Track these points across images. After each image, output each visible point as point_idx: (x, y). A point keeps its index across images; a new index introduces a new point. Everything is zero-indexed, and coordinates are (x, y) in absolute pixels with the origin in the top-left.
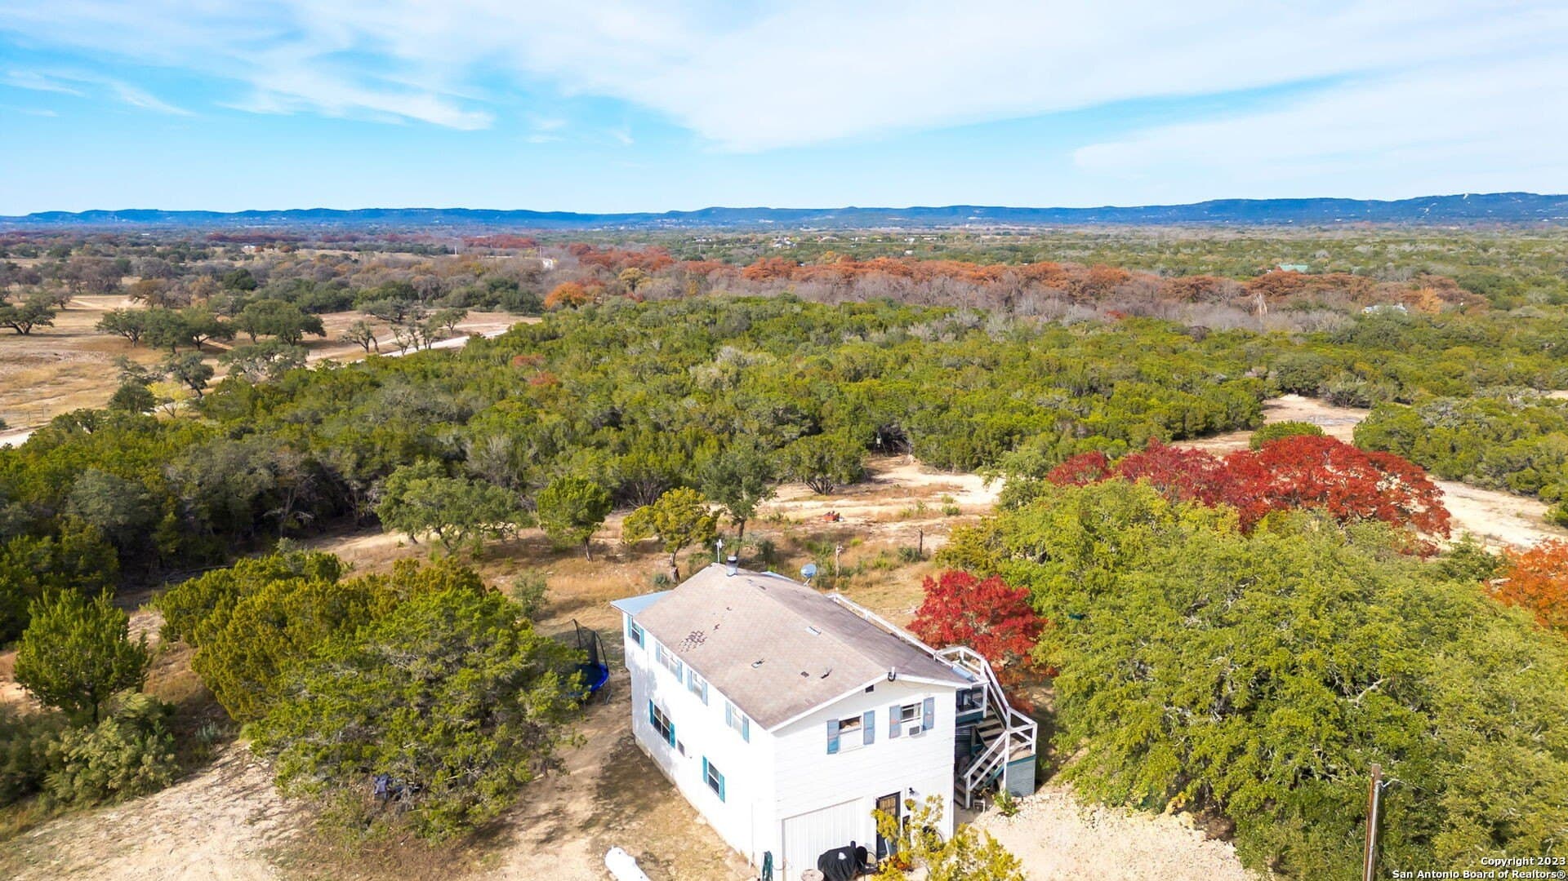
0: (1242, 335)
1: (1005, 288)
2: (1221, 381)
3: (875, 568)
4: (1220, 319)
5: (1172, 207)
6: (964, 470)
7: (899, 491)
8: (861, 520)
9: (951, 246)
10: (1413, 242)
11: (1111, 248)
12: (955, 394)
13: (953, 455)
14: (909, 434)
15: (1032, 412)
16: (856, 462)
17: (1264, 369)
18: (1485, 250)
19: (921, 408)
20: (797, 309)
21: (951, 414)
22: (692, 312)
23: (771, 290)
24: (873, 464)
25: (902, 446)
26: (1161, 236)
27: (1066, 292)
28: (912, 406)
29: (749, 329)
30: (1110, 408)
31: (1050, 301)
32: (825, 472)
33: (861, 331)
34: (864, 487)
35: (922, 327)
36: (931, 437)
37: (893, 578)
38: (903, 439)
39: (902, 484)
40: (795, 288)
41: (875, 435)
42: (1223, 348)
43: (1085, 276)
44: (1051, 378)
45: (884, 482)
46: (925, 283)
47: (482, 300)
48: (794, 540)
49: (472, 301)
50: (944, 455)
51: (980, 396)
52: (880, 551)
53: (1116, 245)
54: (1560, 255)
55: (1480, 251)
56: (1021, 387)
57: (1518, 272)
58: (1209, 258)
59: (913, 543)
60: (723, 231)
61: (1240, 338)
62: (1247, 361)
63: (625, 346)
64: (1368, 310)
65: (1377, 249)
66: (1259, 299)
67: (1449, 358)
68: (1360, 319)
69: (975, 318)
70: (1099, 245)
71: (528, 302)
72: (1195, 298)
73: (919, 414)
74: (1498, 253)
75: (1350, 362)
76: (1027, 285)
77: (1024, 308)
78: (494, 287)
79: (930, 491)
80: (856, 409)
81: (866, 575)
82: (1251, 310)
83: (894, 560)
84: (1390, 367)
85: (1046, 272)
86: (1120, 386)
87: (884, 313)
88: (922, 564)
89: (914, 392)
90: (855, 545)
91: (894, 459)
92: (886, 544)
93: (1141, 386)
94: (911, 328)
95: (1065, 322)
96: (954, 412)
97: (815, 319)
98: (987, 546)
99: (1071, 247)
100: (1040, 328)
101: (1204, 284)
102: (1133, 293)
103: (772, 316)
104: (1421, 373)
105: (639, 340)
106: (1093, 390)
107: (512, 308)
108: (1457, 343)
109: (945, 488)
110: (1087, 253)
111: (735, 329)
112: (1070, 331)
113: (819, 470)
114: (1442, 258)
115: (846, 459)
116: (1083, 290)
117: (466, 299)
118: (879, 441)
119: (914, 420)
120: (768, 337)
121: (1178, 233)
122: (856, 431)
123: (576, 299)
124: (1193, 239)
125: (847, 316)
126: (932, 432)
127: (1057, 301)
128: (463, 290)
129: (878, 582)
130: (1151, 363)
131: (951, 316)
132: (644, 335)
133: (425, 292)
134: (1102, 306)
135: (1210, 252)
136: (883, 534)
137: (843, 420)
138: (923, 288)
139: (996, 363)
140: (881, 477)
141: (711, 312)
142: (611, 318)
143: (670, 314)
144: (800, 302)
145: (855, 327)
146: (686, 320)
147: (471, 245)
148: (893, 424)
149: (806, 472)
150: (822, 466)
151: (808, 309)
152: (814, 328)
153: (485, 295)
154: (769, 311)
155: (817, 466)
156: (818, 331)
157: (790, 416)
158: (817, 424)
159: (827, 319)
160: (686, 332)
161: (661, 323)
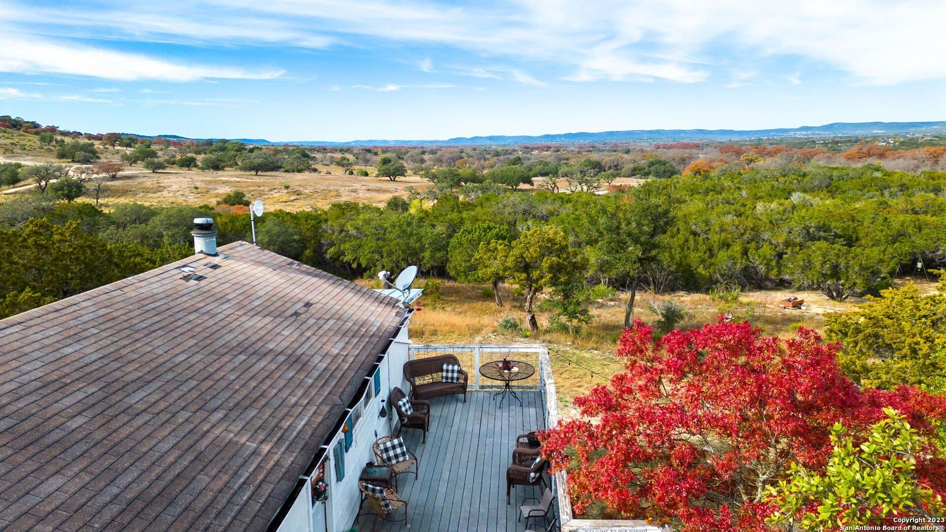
20: (878, 175)
22: (785, 176)
23: (859, 165)
32: (839, 279)
40: (883, 162)
41: (915, 260)
47: (642, 172)
49: (636, 173)
71: (668, 171)
78: (652, 164)
80: (900, 236)
97: (893, 182)
103: (852, 178)
107: (657, 175)
111: (815, 186)
113: (832, 276)
115: (863, 268)
117: (632, 171)
118: (919, 265)
120: (844, 192)
123: (704, 171)
125: (924, 180)
128: (632, 166)
132: (738, 188)
133: (609, 167)
141: (800, 176)
142: (719, 179)
143: (765, 177)
144: (882, 171)
145: (931, 188)
146: (777, 181)
147: (658, 148)
148: (938, 250)
149: (816, 277)
150: (835, 273)
151: (889, 175)
152: (889, 187)
153: (644, 169)
154: (851, 175)
155: (829, 273)
156: (892, 189)
157: (822, 234)
158: (850, 242)
159: (904, 181)
160: (773, 187)
161: (756, 182)
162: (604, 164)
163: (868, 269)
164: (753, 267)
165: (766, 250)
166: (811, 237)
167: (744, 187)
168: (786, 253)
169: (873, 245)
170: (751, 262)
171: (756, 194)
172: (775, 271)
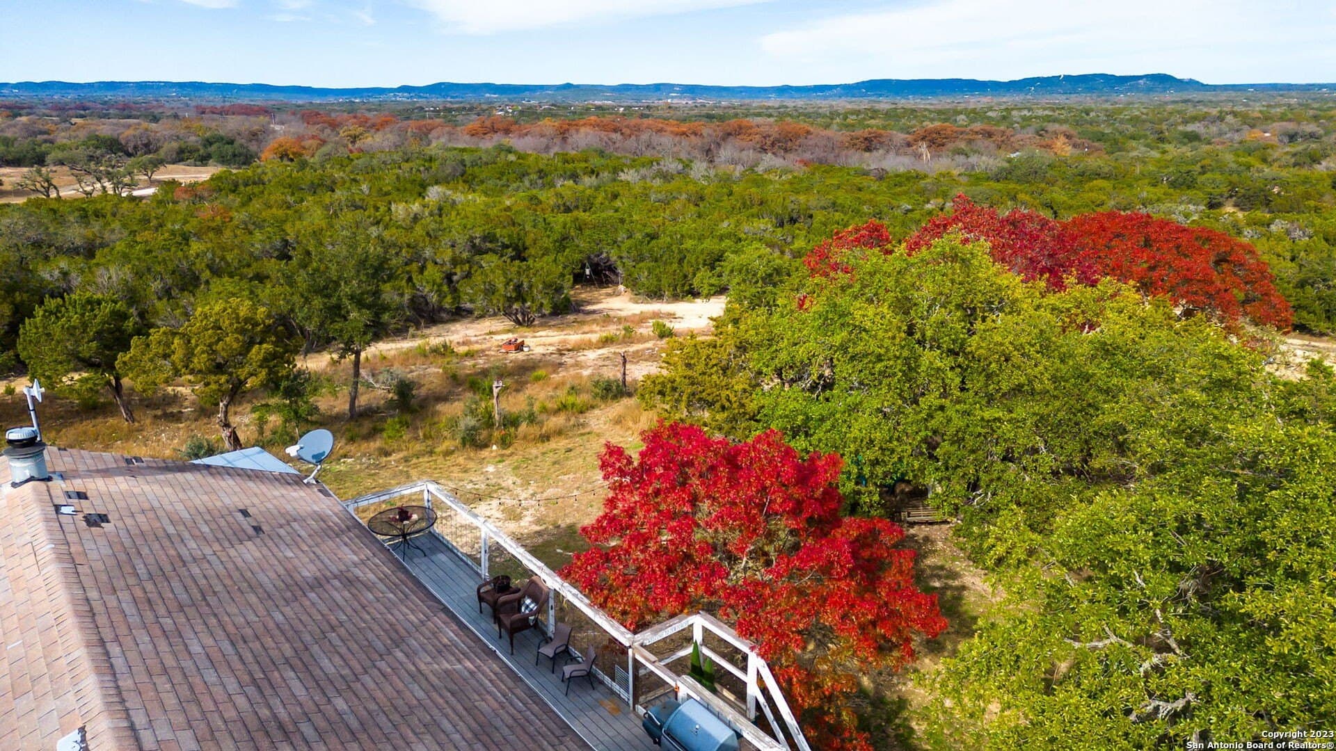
0: (915, 175)
1: (706, 140)
2: (908, 211)
3: (557, 412)
4: (896, 163)
5: (837, 86)
6: (676, 298)
7: (607, 319)
8: (552, 349)
9: (656, 113)
10: (1030, 110)
11: (790, 116)
12: (664, 224)
13: (664, 282)
14: (619, 263)
15: (740, 240)
16: (559, 290)
17: (940, 201)
18: (1088, 114)
19: (630, 237)
20: (512, 157)
21: (661, 241)
22: (407, 161)
23: (488, 144)
24: (583, 296)
25: (613, 277)
26: (831, 106)
27: (758, 146)
28: (621, 236)
29: (464, 174)
30: (811, 236)
31: (745, 153)
32: (524, 301)
33: (574, 177)
34: (571, 317)
35: (632, 171)
36: (641, 265)
37: (583, 425)
38: (612, 269)
39: (611, 313)
40: (512, 141)
41: (583, 267)
42: (901, 186)
43: (774, 132)
44: (754, 210)
45: (594, 312)
46: (633, 137)
47: (196, 155)
48: (454, 377)
49: (186, 156)
50: (655, 283)
51: (689, 224)
52: (568, 386)
53: (795, 114)
54: (1144, 116)
55: (1083, 115)
56: (727, 218)
57: (1116, 129)
58: (872, 122)
59: (612, 373)
60: (451, 102)
61: (913, 178)
62: (925, 194)
63: (333, 191)
64: (1012, 156)
65: (1004, 113)
66: (923, 148)
67: (1091, 190)
68: (1009, 161)
69: (680, 167)
70: (782, 114)
71: (240, 155)
72: (868, 149)
73: (628, 243)
74: (1098, 116)
75: (1013, 194)
76: (724, 139)
77: (723, 158)
78: (209, 142)
79: (642, 319)
80: (563, 240)
81: (541, 424)
82: (919, 156)
83: (584, 398)
84: (1047, 197)
85: (740, 128)
86: (819, 216)
87: (595, 161)
88: (626, 401)
89: (622, 221)
90: (538, 379)
91: (604, 291)
92: (580, 376)
93: (838, 216)
94: (622, 174)
95: (760, 169)
96: (664, 240)
97: (529, 167)
98: (725, 370)
99: (759, 115)
100: (738, 175)
101: (875, 137)
102: (816, 145)
103: (486, 164)
104: (1070, 202)
105: (347, 185)
106: (793, 221)
107: (223, 160)
108: (1091, 179)
109: (656, 315)
110: (772, 119)
111: (449, 175)
112: (766, 176)
113: (517, 299)
114: (1055, 121)
115: (547, 286)
116: (773, 144)
117: (178, 153)
118: (588, 272)
119: (624, 247)
120: (482, 182)
121: (843, 104)
122: (561, 258)
123: (294, 154)
124: (857, 107)
125: (560, 164)
126: (642, 260)
127: (751, 151)
128: (175, 145)
129: (559, 433)
130: (842, 197)
131: (658, 164)
132: (354, 180)
133: (135, 148)
134: (791, 156)
135: (872, 118)
136: (578, 365)
137: (547, 249)
138: (631, 143)
139: (702, 199)
140: (590, 308)
141: (426, 161)
142: (322, 166)
143: (384, 162)
144: (515, 152)
145: (568, 173)
146: (400, 168)
147: (203, 113)
148: (602, 253)
149: (501, 301)
150: (520, 295)
151: (523, 159)
152: (528, 174)
153: (198, 150)
154: (484, 159)
155: (514, 295)
156: (531, 177)
157: (489, 245)
158: (520, 254)
159: (541, 166)
160: (398, 178)
161: (373, 170)
162: (123, 142)
163: (551, 286)
164: (422, 297)
165: (432, 272)
166: (478, 251)
167: (362, 178)
168: (456, 274)
169: (543, 255)
170: (418, 290)
171: (381, 189)
172: (449, 299)
